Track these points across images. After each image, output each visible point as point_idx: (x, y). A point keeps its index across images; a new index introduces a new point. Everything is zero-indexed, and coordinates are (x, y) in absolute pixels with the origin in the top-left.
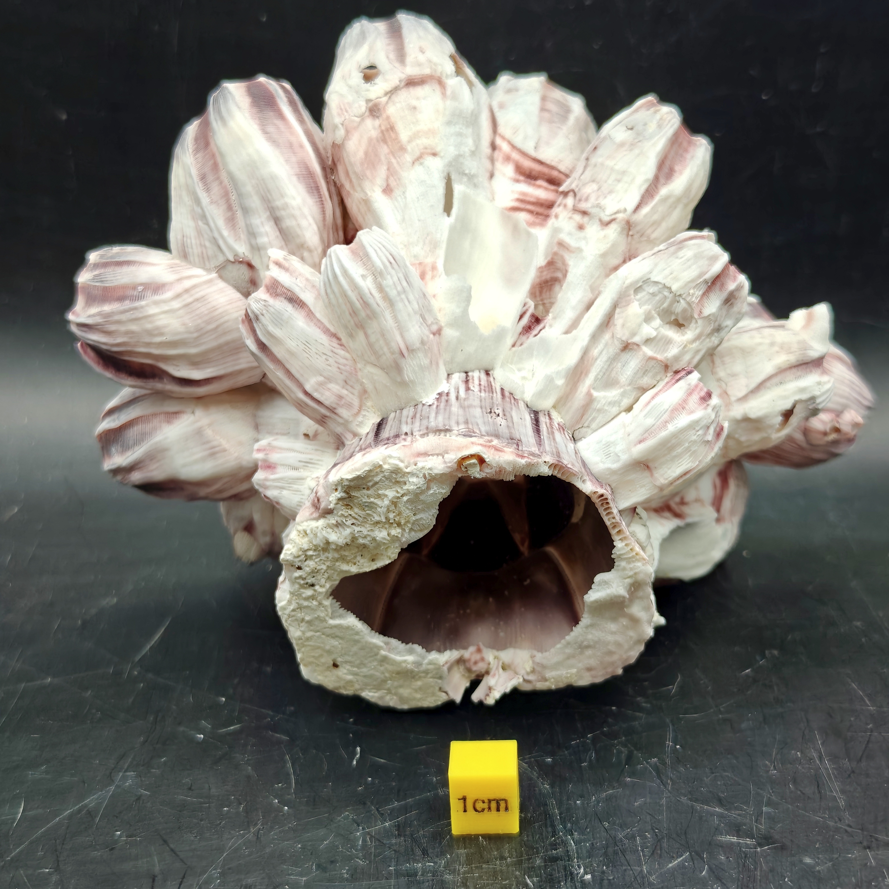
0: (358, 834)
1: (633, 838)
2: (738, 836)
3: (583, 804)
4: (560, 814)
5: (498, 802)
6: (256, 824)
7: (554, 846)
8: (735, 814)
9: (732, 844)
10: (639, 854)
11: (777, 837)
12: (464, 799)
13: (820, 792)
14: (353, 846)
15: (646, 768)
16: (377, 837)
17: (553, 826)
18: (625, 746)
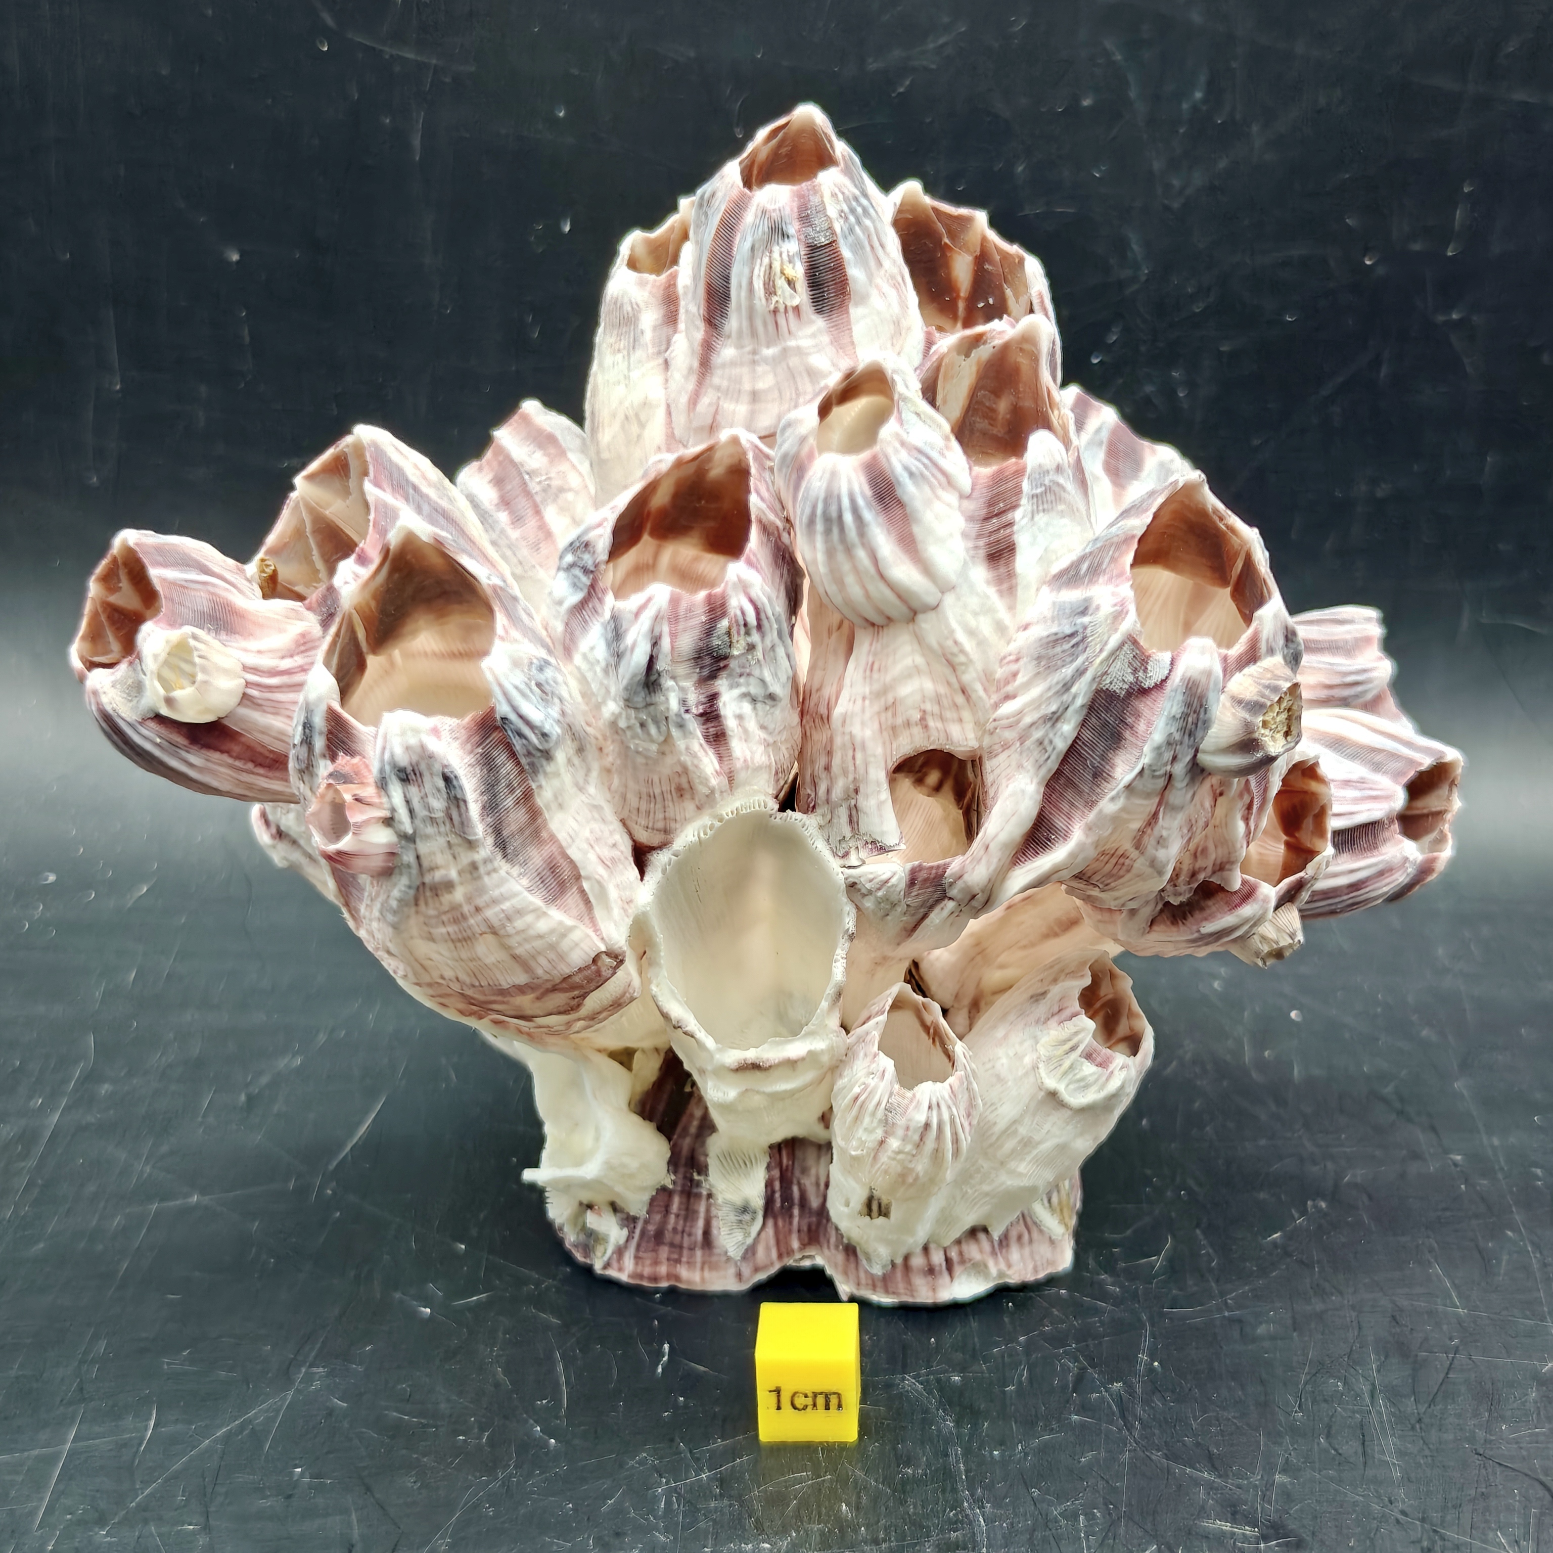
0: (660, 1490)
1: (1075, 1517)
2: (1234, 1521)
3: (1002, 1455)
4: (967, 1472)
5: (827, 1397)
6: (505, 1467)
7: (954, 1525)
8: (1232, 1484)
9: (1223, 1533)
10: (1081, 1544)
11: (1292, 1525)
12: (778, 1391)
13: (1364, 1453)
14: (652, 1511)
15: (1103, 1398)
16: (688, 1496)
17: (954, 1490)
18: (1076, 1360)
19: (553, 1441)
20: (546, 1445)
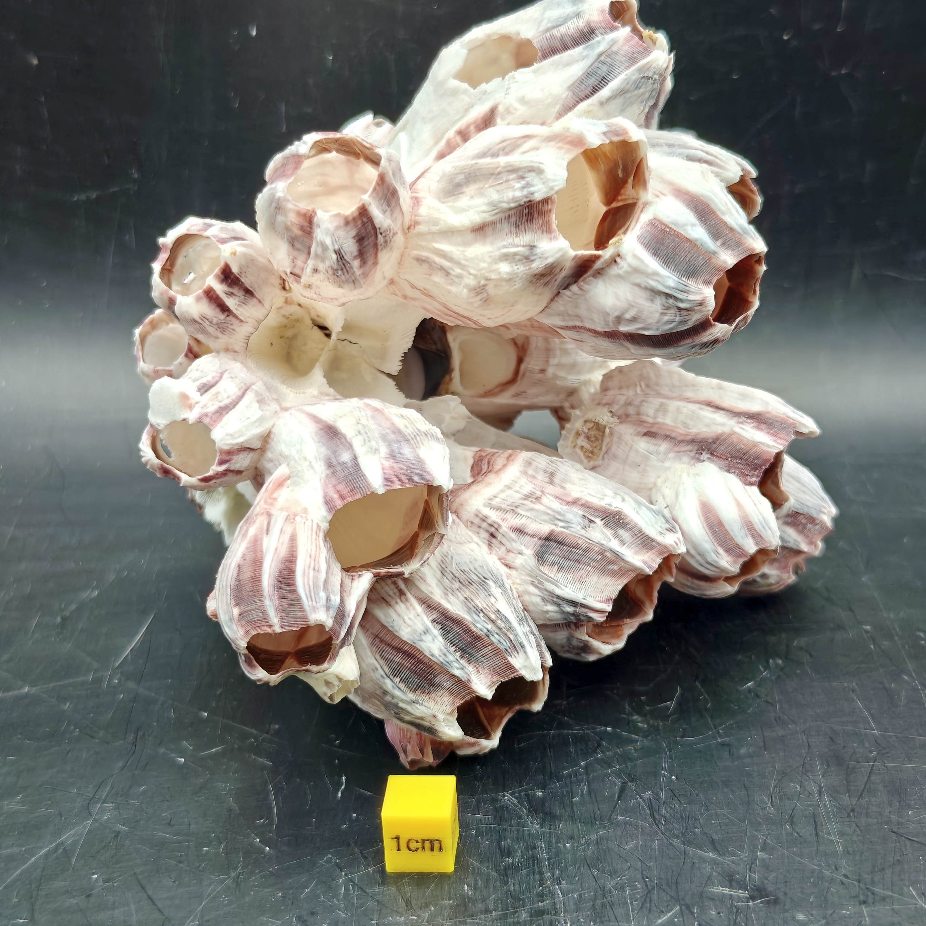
0: (341, 880)
1: (623, 888)
2: (731, 887)
3: (572, 846)
4: (549, 859)
6: (236, 868)
7: (541, 897)
8: (729, 860)
9: (724, 895)
10: (628, 907)
11: (770, 888)
13: (817, 835)
14: (336, 896)
15: (638, 803)
16: (360, 884)
17: (541, 873)
18: (620, 777)
19: (268, 848)
20: (263, 852)
